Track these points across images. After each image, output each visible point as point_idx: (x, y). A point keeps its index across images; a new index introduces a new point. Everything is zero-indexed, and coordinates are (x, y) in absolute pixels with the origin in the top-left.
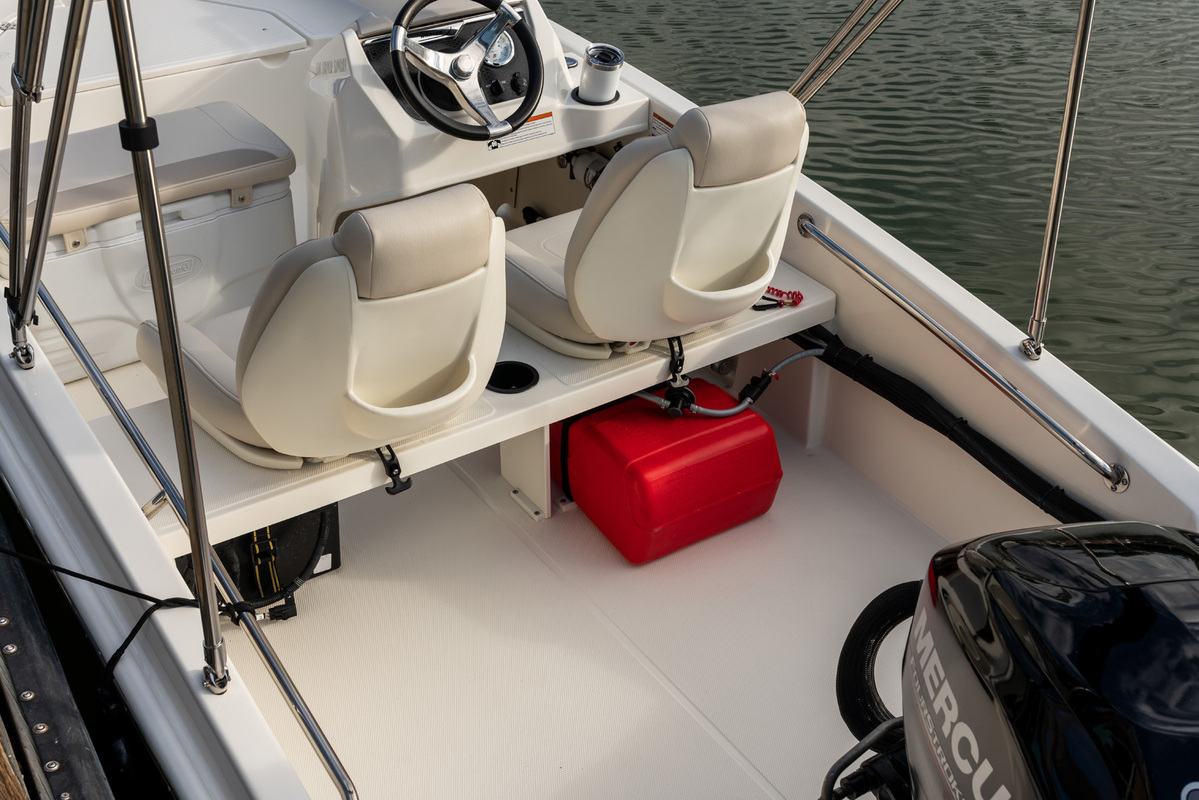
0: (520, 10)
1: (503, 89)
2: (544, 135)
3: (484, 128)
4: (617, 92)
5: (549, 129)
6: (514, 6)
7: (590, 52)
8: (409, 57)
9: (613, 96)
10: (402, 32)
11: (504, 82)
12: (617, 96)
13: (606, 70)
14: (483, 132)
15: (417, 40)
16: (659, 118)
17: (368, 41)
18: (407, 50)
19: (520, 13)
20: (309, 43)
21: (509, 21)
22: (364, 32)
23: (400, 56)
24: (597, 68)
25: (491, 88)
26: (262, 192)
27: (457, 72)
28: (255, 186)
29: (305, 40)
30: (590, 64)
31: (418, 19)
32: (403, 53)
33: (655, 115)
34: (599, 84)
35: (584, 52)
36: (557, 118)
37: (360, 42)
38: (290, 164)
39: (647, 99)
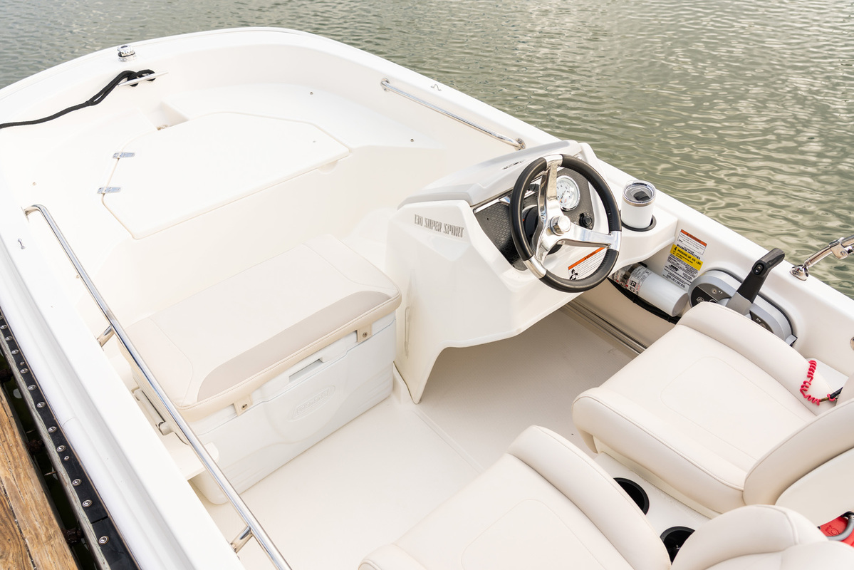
4: (653, 216)
12: (654, 221)
16: (688, 234)
17: (478, 210)
20: (351, 151)
33: (683, 231)
37: (472, 210)
39: (675, 220)
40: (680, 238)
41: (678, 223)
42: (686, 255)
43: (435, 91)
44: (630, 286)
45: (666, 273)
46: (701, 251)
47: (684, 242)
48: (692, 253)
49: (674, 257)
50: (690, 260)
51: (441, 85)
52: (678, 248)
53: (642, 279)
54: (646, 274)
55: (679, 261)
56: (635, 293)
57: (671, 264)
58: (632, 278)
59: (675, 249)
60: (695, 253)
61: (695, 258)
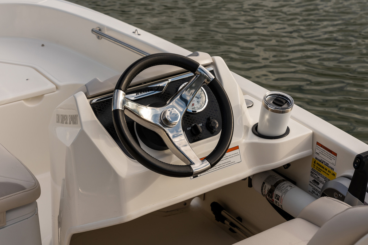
0: (211, 68)
1: (201, 130)
2: (234, 163)
3: (189, 166)
4: (288, 127)
5: (237, 159)
6: (205, 66)
7: (267, 99)
8: (127, 113)
9: (284, 131)
10: (121, 95)
11: (201, 125)
12: (288, 131)
13: (280, 112)
14: (188, 170)
15: (133, 96)
16: (322, 146)
17: (94, 101)
18: (125, 108)
19: (212, 72)
20: (57, 88)
21: (206, 80)
22: (91, 94)
23: (120, 113)
24: (272, 111)
25: (191, 130)
26: (13, 216)
27: (166, 122)
28: (7, 212)
29: (54, 86)
30: (267, 108)
31: (135, 81)
32: (123, 111)
33: (318, 144)
34: (275, 123)
35: (262, 98)
36: (242, 149)
37: (88, 101)
38: (36, 192)
39: (311, 132)
40: (318, 151)
41: (313, 135)
42: (323, 167)
43: (135, 36)
44: (275, 200)
45: (311, 189)
46: (333, 161)
47: (320, 155)
48: (327, 165)
49: (314, 170)
50: (327, 172)
51: (140, 31)
52: (317, 161)
53: (284, 193)
54: (289, 188)
55: (319, 174)
56: (280, 207)
57: (313, 179)
58: (277, 192)
59: (315, 162)
60: (330, 165)
61: (330, 170)
